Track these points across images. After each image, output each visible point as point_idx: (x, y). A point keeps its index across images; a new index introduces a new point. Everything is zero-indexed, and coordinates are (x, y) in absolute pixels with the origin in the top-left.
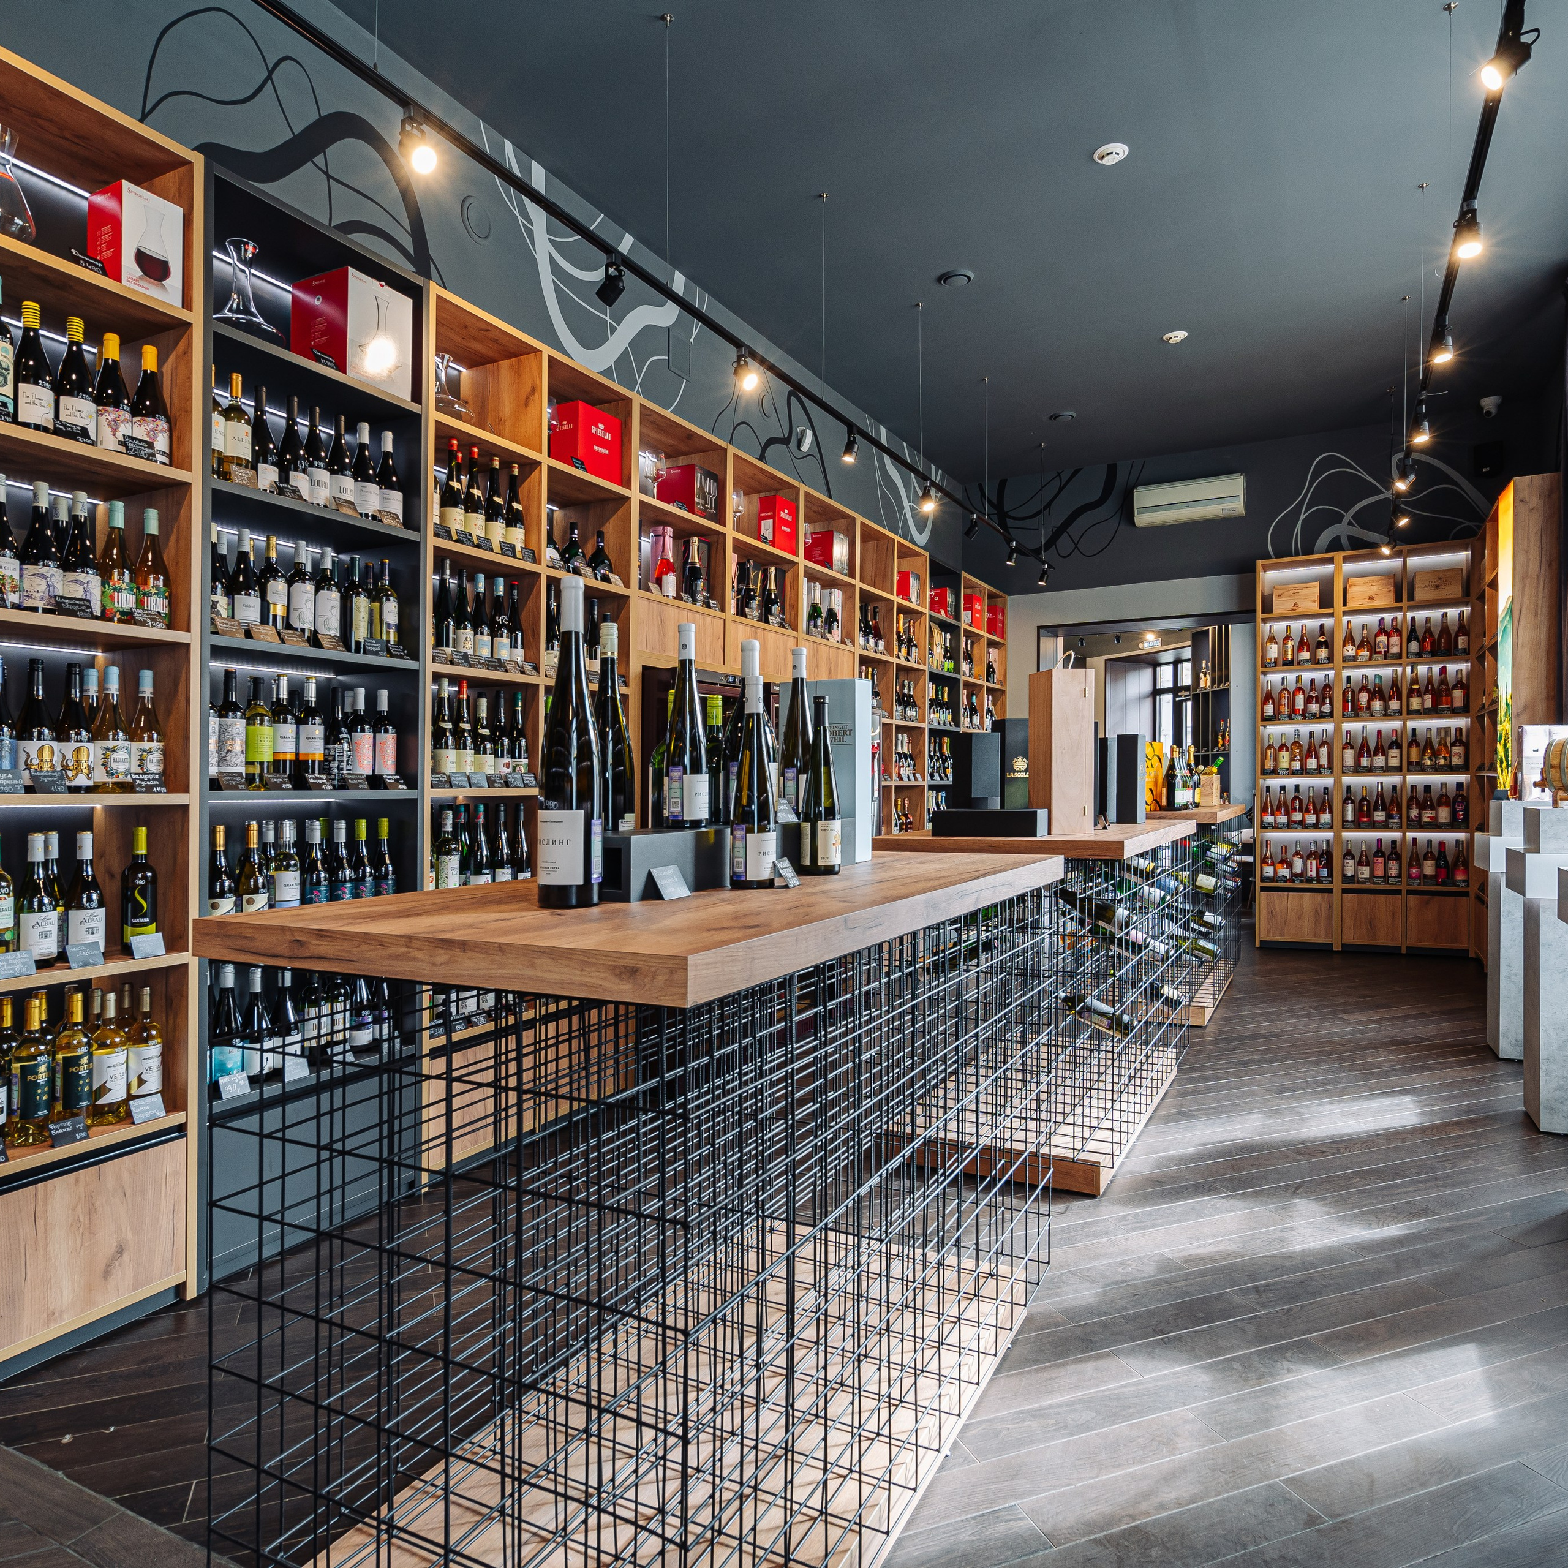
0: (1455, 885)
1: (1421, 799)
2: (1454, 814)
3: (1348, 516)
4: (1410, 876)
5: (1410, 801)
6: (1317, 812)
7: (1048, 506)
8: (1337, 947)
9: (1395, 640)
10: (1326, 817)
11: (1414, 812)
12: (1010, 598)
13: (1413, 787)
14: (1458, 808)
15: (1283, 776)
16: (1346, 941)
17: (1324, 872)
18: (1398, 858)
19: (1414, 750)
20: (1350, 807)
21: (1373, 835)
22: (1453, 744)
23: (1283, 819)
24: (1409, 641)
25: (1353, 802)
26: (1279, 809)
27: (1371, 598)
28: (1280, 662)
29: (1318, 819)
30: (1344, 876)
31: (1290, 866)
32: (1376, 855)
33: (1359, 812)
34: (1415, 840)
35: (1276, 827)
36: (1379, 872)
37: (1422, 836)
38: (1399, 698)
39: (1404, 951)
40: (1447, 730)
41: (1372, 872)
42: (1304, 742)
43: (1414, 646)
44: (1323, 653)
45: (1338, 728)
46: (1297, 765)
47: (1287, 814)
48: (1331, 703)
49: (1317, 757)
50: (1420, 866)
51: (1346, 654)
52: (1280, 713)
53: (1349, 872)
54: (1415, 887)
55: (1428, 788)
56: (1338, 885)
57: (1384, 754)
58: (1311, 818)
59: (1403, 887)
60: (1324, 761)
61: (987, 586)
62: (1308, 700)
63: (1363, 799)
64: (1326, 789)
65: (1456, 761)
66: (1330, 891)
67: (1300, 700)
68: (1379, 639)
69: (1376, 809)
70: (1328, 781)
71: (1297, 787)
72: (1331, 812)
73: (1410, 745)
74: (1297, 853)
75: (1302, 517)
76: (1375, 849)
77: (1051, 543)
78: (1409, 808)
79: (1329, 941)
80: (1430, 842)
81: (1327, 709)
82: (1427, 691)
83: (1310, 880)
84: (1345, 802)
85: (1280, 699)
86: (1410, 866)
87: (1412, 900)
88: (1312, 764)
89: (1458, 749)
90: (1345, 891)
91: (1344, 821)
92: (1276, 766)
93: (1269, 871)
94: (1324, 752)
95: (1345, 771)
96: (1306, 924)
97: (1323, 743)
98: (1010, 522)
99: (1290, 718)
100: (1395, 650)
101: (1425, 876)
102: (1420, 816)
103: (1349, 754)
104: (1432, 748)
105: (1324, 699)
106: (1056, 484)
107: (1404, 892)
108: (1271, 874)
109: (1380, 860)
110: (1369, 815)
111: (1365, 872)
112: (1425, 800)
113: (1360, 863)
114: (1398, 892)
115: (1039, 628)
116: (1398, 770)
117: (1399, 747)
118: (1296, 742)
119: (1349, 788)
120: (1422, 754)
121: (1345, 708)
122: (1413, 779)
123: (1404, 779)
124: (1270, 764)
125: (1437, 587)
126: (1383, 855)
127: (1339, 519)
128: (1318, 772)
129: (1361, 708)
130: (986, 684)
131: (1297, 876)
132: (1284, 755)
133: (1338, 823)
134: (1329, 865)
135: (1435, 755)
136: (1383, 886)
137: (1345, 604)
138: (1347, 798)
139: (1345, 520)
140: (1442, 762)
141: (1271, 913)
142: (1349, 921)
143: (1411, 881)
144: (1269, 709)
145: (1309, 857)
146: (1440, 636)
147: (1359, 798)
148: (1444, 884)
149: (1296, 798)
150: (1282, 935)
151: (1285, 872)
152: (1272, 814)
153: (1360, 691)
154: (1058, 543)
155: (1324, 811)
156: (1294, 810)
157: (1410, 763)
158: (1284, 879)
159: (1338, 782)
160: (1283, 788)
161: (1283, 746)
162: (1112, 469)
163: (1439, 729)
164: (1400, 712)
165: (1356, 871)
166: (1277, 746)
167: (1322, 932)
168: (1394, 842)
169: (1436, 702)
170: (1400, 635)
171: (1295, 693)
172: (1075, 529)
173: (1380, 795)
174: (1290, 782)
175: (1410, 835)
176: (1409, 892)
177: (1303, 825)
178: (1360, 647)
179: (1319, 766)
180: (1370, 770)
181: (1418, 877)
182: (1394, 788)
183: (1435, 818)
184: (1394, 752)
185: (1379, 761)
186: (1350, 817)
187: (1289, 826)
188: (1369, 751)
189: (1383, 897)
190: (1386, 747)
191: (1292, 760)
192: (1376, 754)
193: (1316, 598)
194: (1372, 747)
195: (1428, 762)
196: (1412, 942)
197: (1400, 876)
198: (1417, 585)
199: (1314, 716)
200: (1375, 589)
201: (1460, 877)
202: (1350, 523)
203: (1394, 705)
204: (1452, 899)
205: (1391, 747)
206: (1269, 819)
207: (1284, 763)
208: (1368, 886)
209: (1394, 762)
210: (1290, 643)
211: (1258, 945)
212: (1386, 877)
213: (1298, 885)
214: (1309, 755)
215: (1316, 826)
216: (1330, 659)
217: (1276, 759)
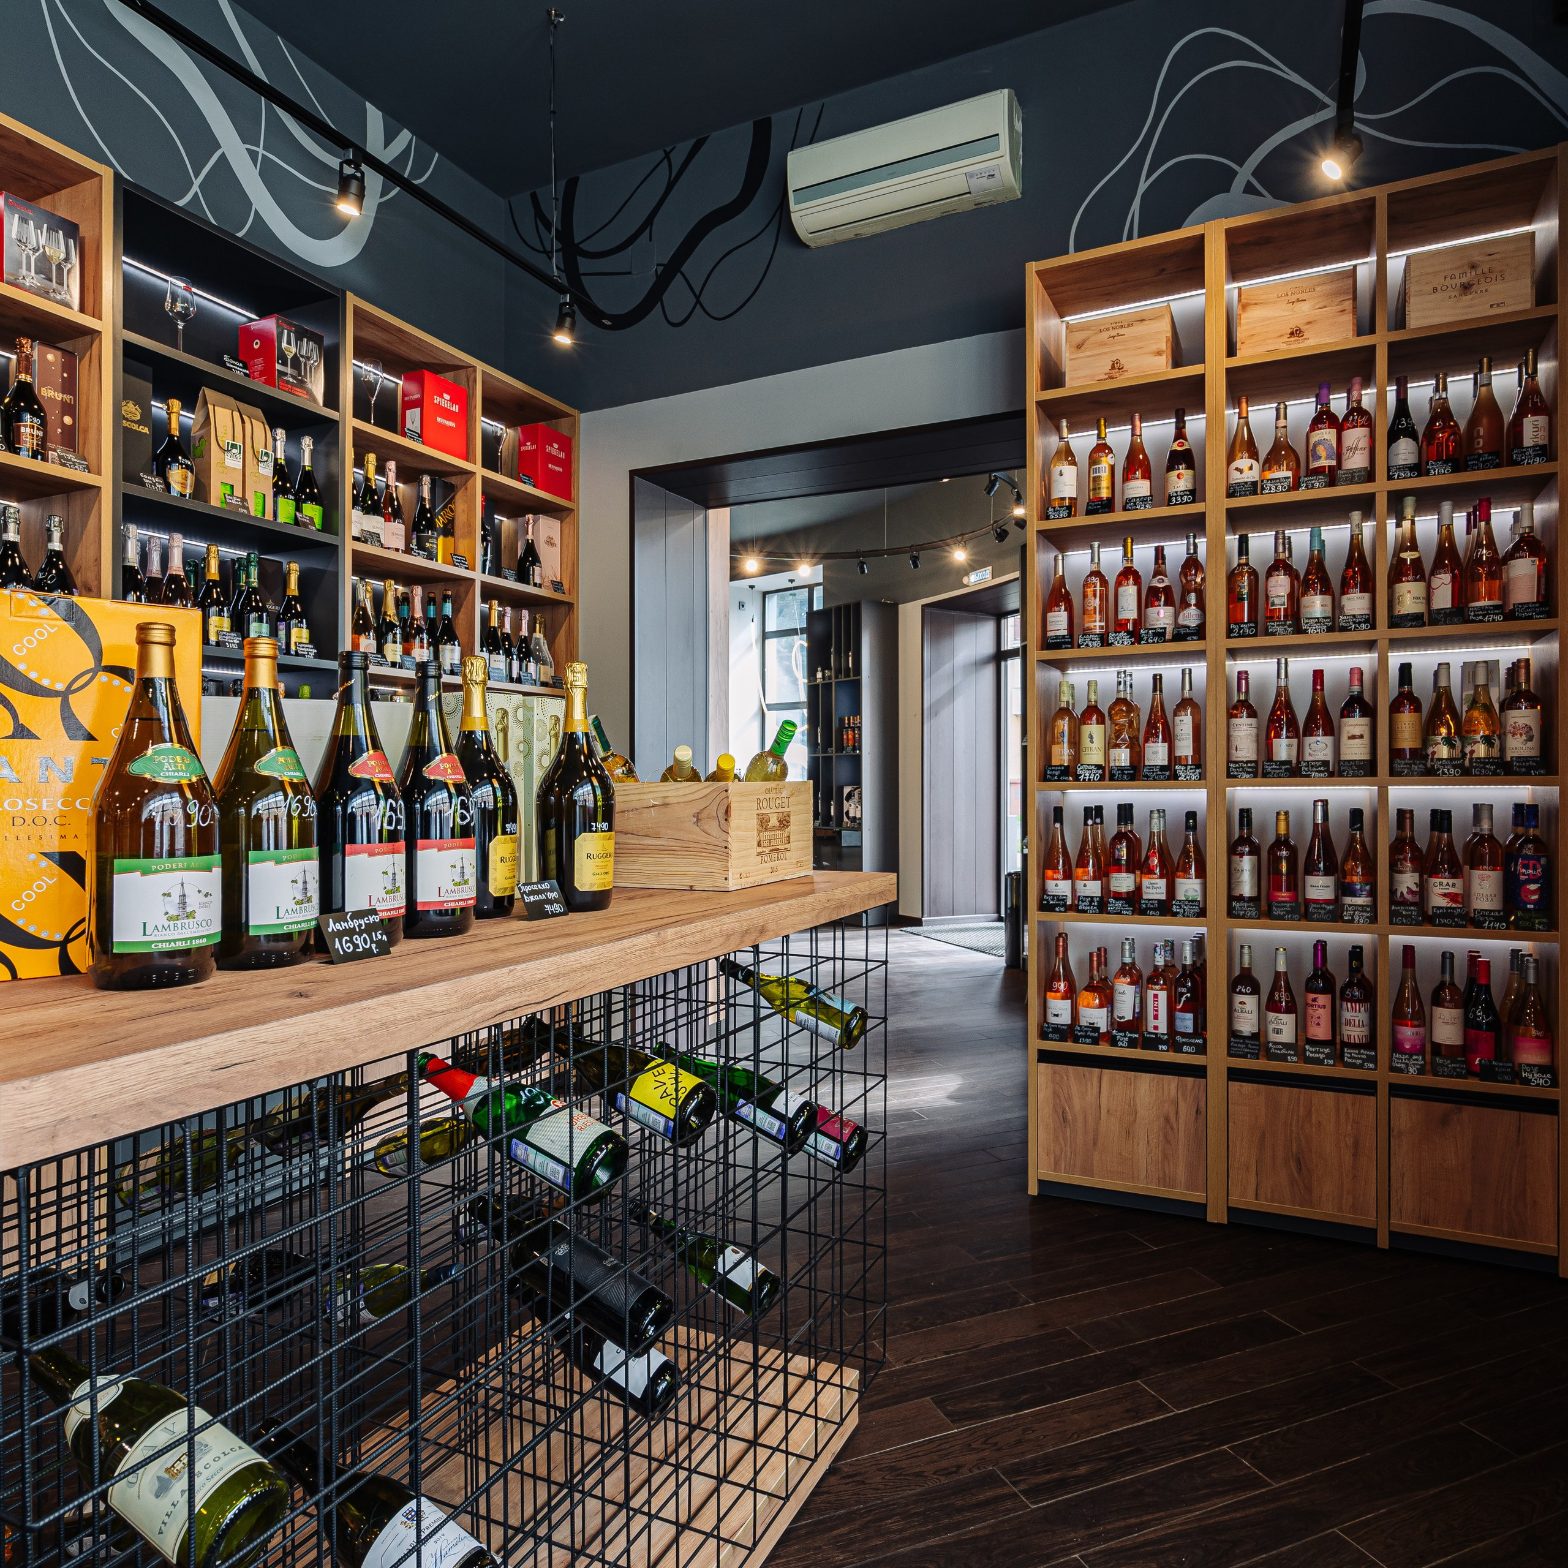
0: (1515, 1075)
1: (1422, 843)
2: (1511, 889)
3: (1245, 173)
4: (1396, 1046)
5: (1397, 847)
6: (1171, 873)
7: (649, 222)
8: (1217, 1215)
9: (1356, 436)
10: (1189, 887)
11: (1408, 881)
12: (584, 418)
13: (1404, 816)
14: (1525, 873)
15: (1089, 784)
16: (1236, 1201)
17: (1186, 1022)
18: (1368, 995)
19: (1407, 720)
20: (1246, 864)
21: (1306, 936)
22: (1508, 704)
23: (1092, 888)
24: (1393, 436)
25: (1255, 851)
26: (1082, 863)
27: (1296, 333)
28: (1082, 506)
29: (1171, 890)
30: (1233, 1034)
31: (1108, 1000)
32: (1310, 987)
33: (1267, 875)
34: (1408, 950)
35: (1076, 907)
36: (1321, 1032)
37: (1427, 943)
38: (1368, 586)
39: (1383, 1242)
40: (1491, 667)
41: (1301, 1026)
42: (1144, 701)
43: (1405, 451)
44: (1181, 481)
45: (1216, 672)
46: (1122, 757)
47: (1102, 874)
48: (1201, 605)
49: (1169, 738)
50: (1422, 1019)
51: (1236, 478)
52: (1086, 632)
53: (1247, 1024)
54: (1411, 1075)
55: (1441, 819)
56: (1217, 1059)
57: (1330, 730)
58: (1155, 888)
59: (1382, 1076)
60: (1186, 748)
61: (481, 367)
62: (1150, 597)
63: (1281, 842)
64: (1191, 815)
65: (1518, 747)
66: (1199, 1072)
67: (1129, 597)
68: (1317, 436)
69: (1310, 870)
70: (1195, 797)
71: (1125, 812)
72: (1201, 873)
73: (1395, 707)
74: (1126, 970)
75: (1143, 186)
76: (1309, 968)
77: (654, 296)
78: (1394, 868)
79: (1197, 1197)
80: (1447, 957)
81: (1190, 617)
82: (1438, 566)
83: (1152, 1043)
84: (1233, 850)
85: (1085, 596)
86: (1398, 1017)
87: (1405, 1111)
88: (1157, 753)
89: (1523, 717)
90: (1234, 1075)
91: (1232, 898)
92: (1076, 758)
93: (1060, 1010)
94: (1184, 725)
95: (1234, 771)
96: (1142, 1149)
97: (1185, 703)
98: (584, 265)
99: (1104, 640)
100: (1356, 461)
101: (1437, 1048)
102: (1423, 890)
103: (1245, 731)
104: (1455, 716)
105: (1185, 591)
106: (661, 178)
107: (1383, 1090)
108: (1065, 1019)
109: (1323, 999)
110: (1295, 885)
111: (1283, 1029)
112: (1434, 847)
113: (1273, 1006)
114: (1368, 1088)
115: (633, 473)
116: (1367, 770)
117: (1369, 711)
118: (1120, 701)
119: (1246, 814)
120: (1428, 730)
121: (1233, 618)
122: (1402, 794)
123: (1383, 795)
124: (1062, 754)
125: (1466, 288)
126: (1328, 988)
127: (1222, 181)
128: (1169, 774)
129: (1271, 616)
130: (479, 576)
131: (1123, 1027)
132: (1095, 733)
133: (1217, 903)
134: (1197, 1004)
135: (1463, 732)
136: (1329, 1069)
137: (1231, 351)
138: (1244, 840)
139: (1238, 184)
140: (1481, 751)
141: (1063, 1118)
142: (1243, 1152)
143: (1399, 1060)
144: (1059, 622)
145: (1152, 980)
146: (1473, 421)
147: (1272, 838)
148: (1487, 1073)
149: (1119, 837)
150: (1087, 1171)
151: (1095, 1016)
152: (1068, 875)
153: (1270, 573)
154: (666, 297)
155: (1186, 872)
156: (1115, 865)
157: (1395, 753)
158: (1094, 1035)
159: (1216, 797)
160: (1094, 813)
161: (1092, 711)
162: (762, 131)
163: (1469, 669)
164: (1371, 621)
165: (1262, 1020)
166: (1078, 712)
167: (1181, 1172)
168: (1356, 952)
169: (1462, 593)
170: (1370, 424)
171: (1119, 584)
172: (695, 267)
173: (1322, 833)
174: (1110, 797)
175: (1398, 940)
176: (1396, 1090)
177: (1134, 903)
178: (1272, 460)
179: (1174, 759)
180: (1294, 771)
181: (1418, 1050)
182: (1356, 815)
183: (1464, 898)
184: (1356, 724)
185: (1319, 747)
186: (1247, 888)
187: (1102, 906)
188: (1292, 723)
189: (1328, 1098)
190: (1334, 713)
191: (1111, 744)
192: (1309, 731)
193: (1164, 344)
194: (1301, 715)
195: (1444, 752)
196: (1405, 1221)
197: (1371, 1043)
198: (1412, 289)
199: (1160, 635)
200: (1306, 309)
201: (1530, 1056)
202: (1249, 189)
203: (1356, 603)
204: (1508, 1118)
205: (1347, 712)
206: (1060, 887)
207: (1094, 754)
208: (1293, 1065)
209: (1355, 750)
210: (1106, 461)
211: (1033, 1190)
212: (1336, 1045)
213: (1122, 1051)
214: (1150, 735)
215: (1165, 908)
216: (1196, 494)
217: (1076, 743)
